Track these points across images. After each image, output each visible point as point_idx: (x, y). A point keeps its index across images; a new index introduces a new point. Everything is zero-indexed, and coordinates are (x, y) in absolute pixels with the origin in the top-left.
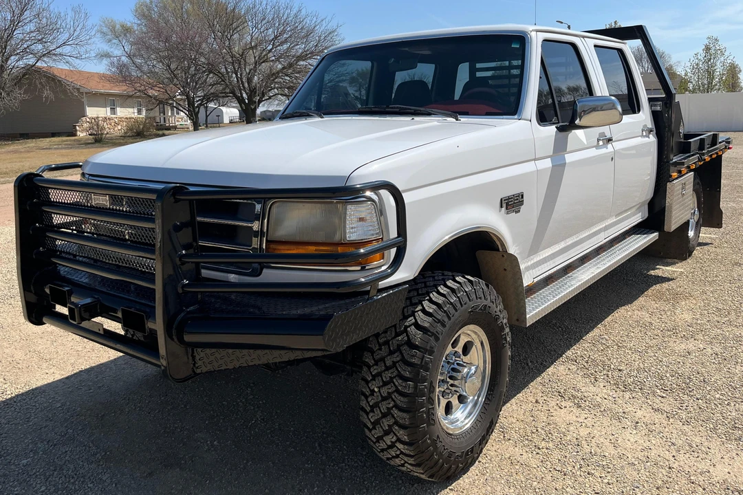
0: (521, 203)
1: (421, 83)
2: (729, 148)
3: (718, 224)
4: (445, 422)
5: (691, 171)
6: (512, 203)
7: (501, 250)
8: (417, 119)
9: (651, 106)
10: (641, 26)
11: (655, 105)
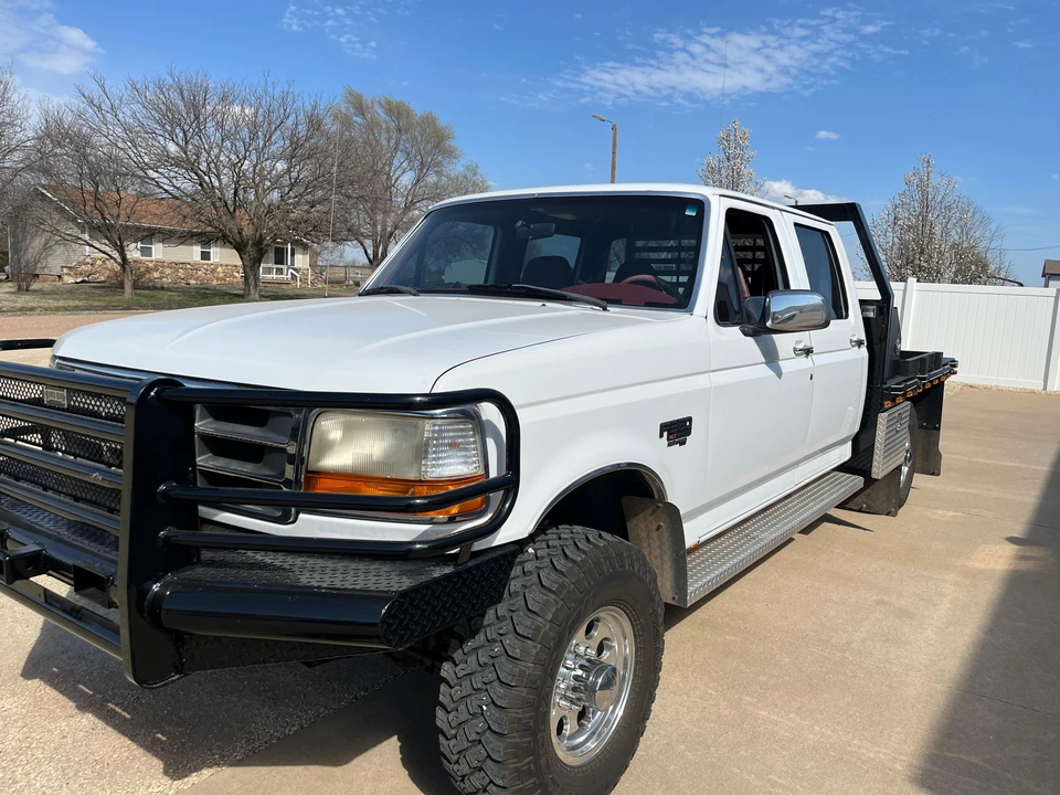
0: (688, 431)
1: (561, 261)
2: (955, 373)
3: (935, 472)
4: (561, 750)
5: (907, 399)
6: (677, 431)
7: (656, 497)
8: (549, 304)
9: (863, 311)
10: (854, 204)
11: (867, 310)
